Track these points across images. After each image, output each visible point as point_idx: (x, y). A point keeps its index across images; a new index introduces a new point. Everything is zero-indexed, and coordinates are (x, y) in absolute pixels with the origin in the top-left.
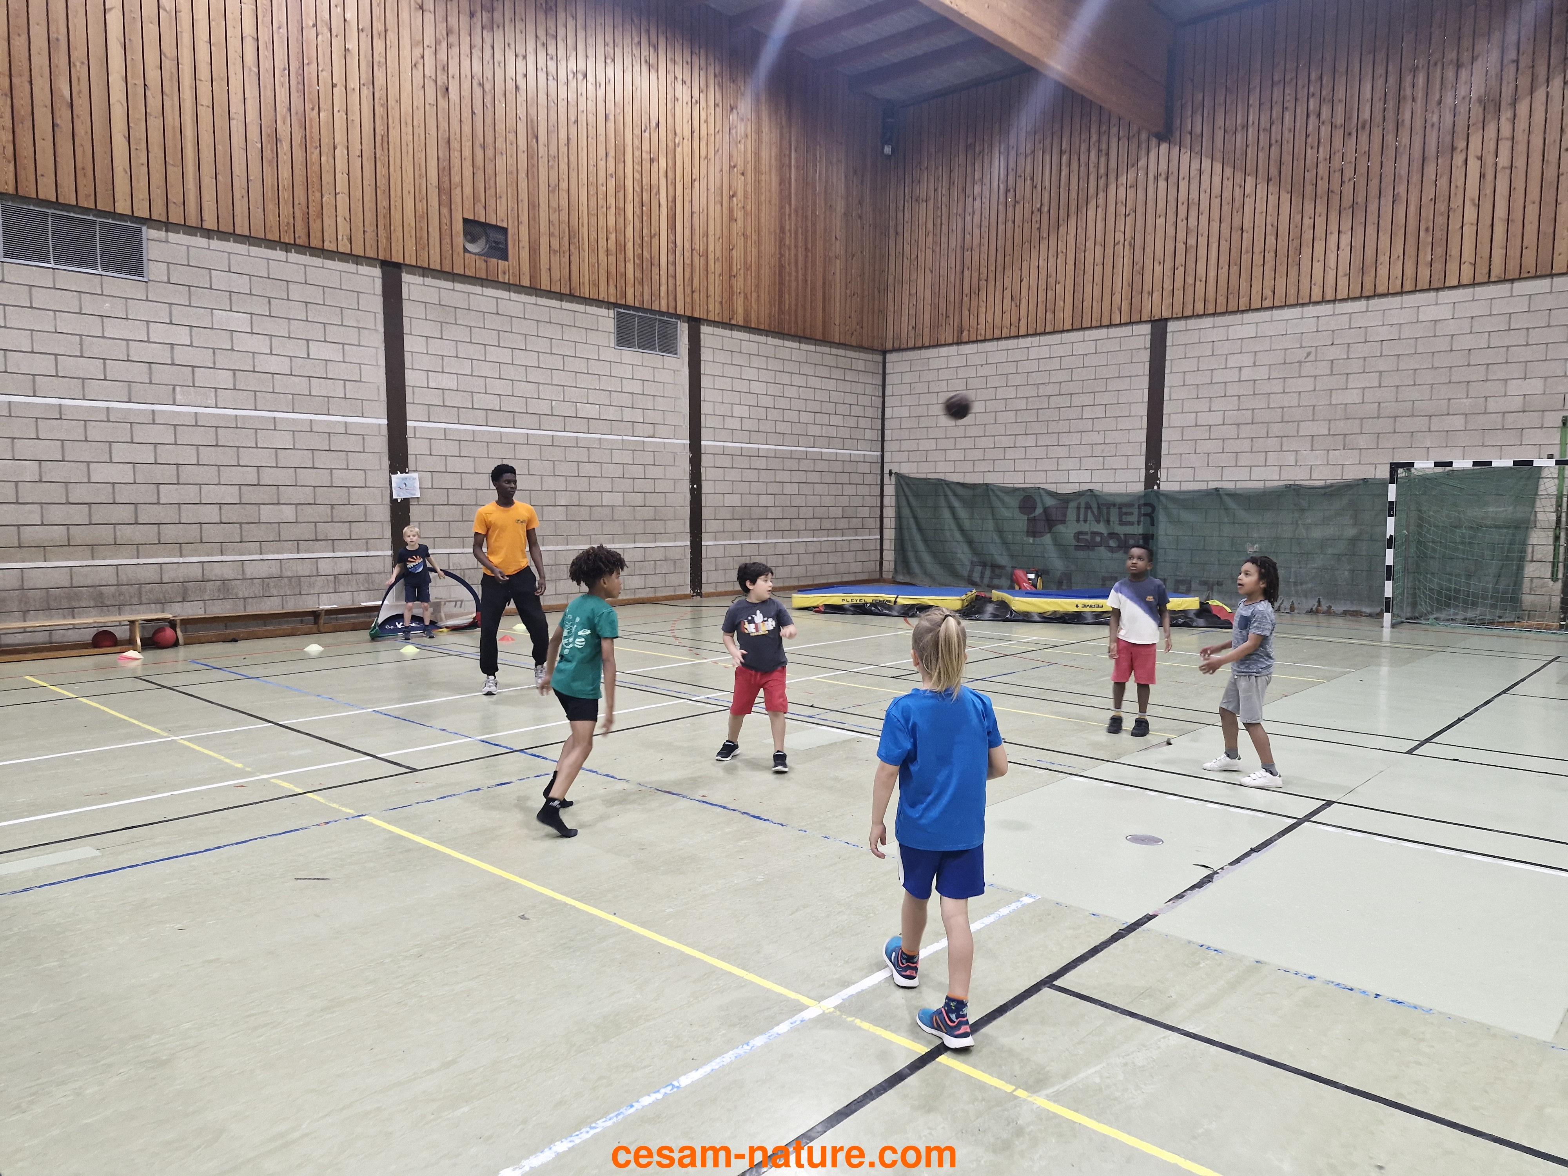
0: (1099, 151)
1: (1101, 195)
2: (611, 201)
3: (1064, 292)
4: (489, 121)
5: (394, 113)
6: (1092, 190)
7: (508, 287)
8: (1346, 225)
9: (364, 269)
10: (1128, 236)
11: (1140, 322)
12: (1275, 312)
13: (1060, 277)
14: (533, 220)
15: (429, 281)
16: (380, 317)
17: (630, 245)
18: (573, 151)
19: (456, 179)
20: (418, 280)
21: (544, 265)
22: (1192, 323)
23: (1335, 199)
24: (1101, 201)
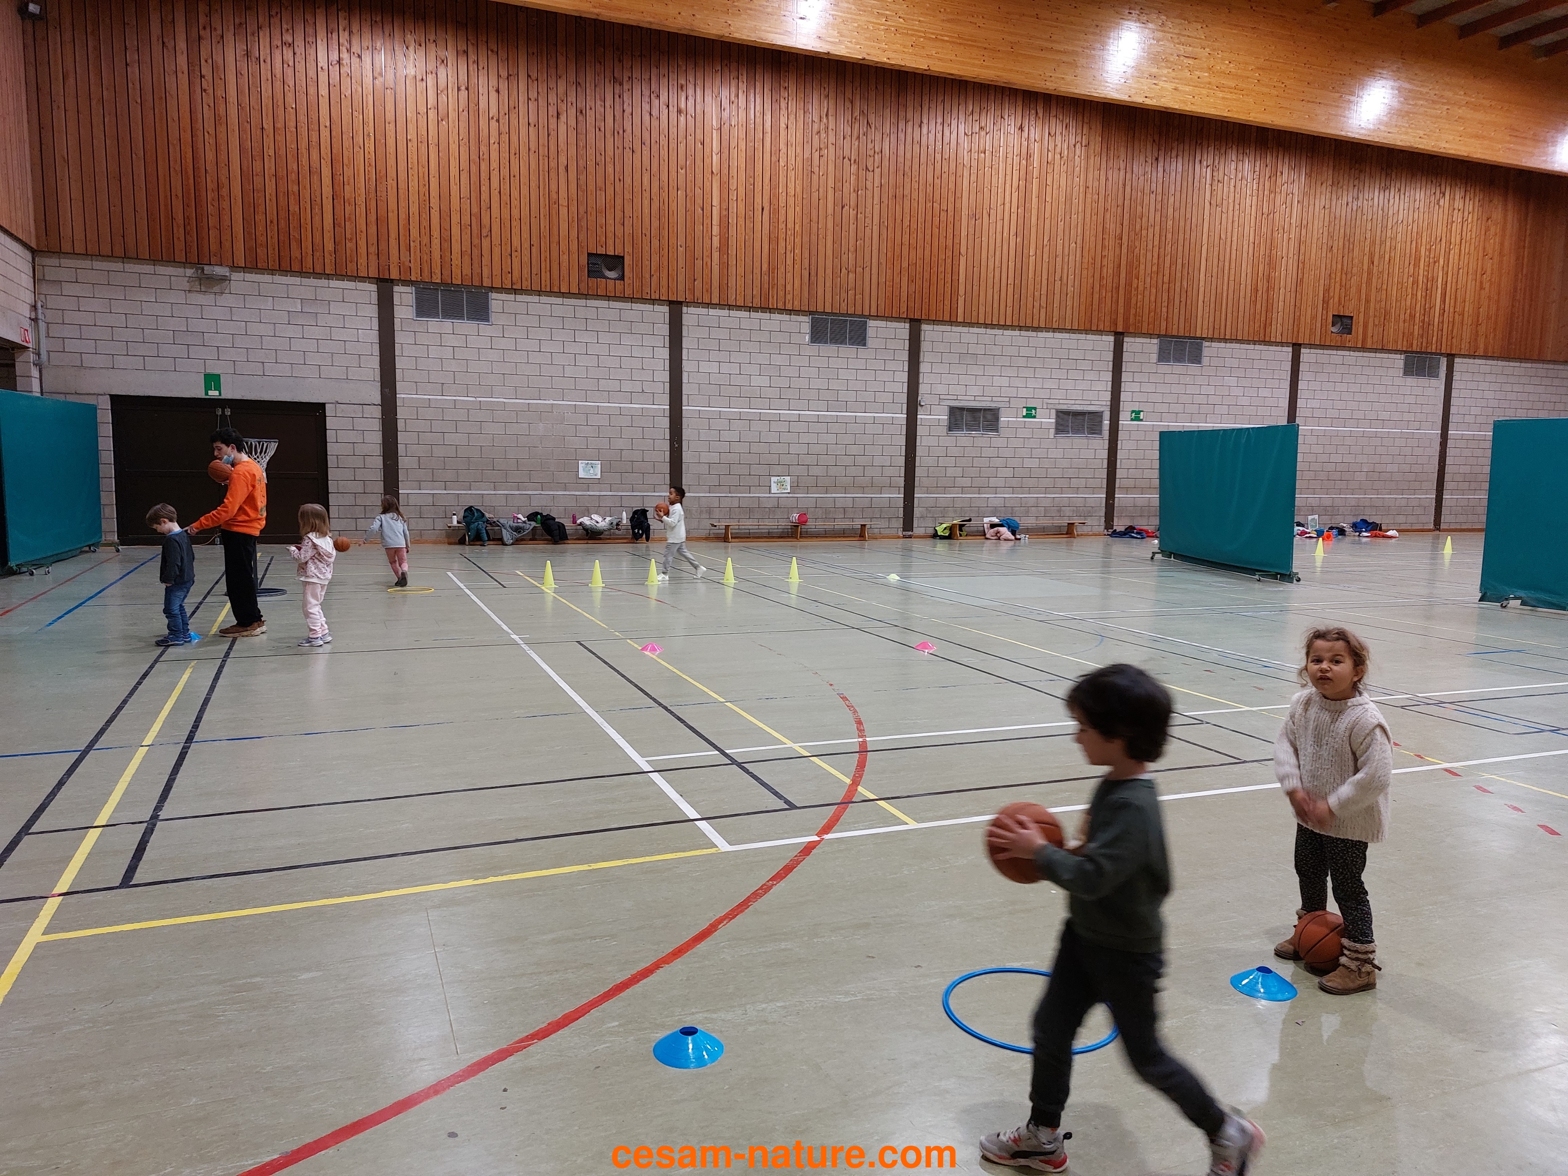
2: (1410, 291)
4: (1350, 260)
5: (1307, 266)
7: (1350, 349)
9: (1285, 349)
14: (1367, 308)
15: (1312, 351)
16: (1289, 372)
17: (1418, 315)
18: (1391, 266)
19: (1332, 294)
20: (1308, 351)
21: (1370, 335)
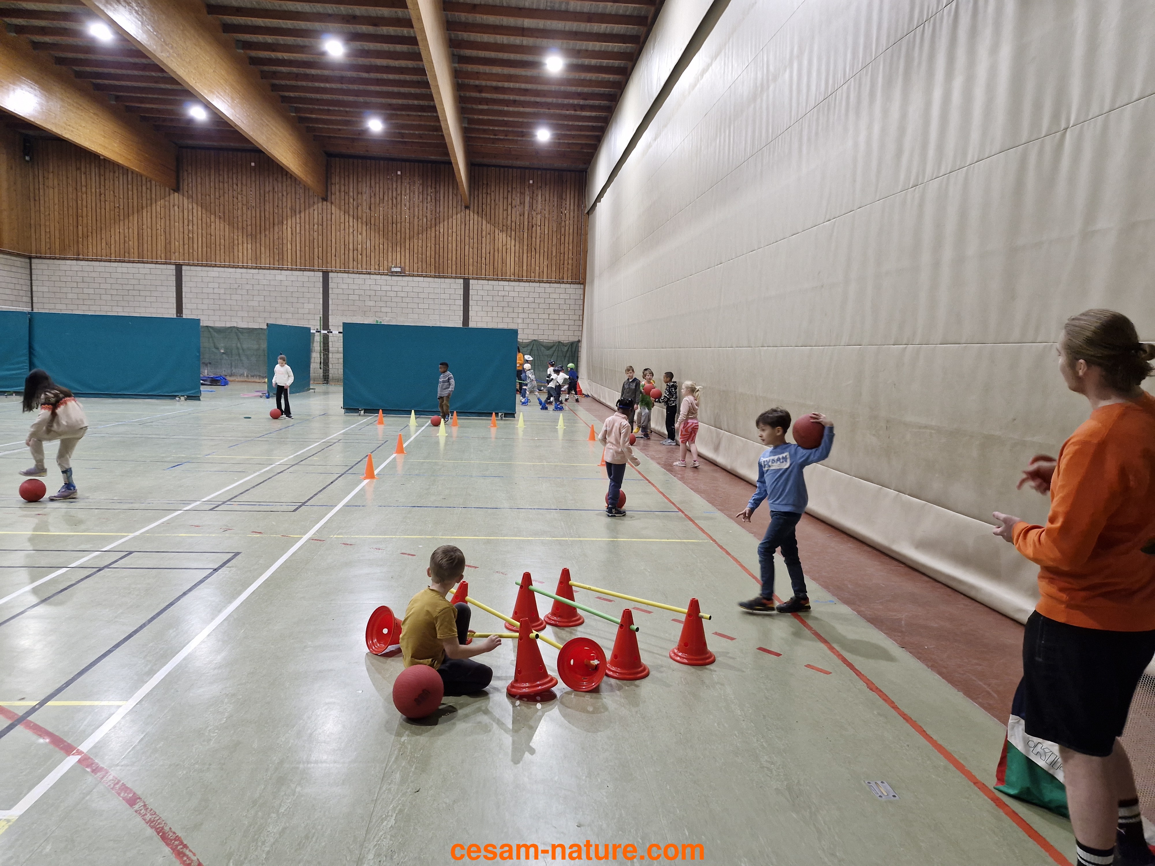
0: (147, 189)
1: (149, 208)
3: (133, 244)
6: (144, 205)
8: (249, 241)
10: (162, 227)
11: (170, 264)
12: (226, 269)
13: (131, 238)
22: (193, 268)
23: (245, 231)
24: (149, 210)
